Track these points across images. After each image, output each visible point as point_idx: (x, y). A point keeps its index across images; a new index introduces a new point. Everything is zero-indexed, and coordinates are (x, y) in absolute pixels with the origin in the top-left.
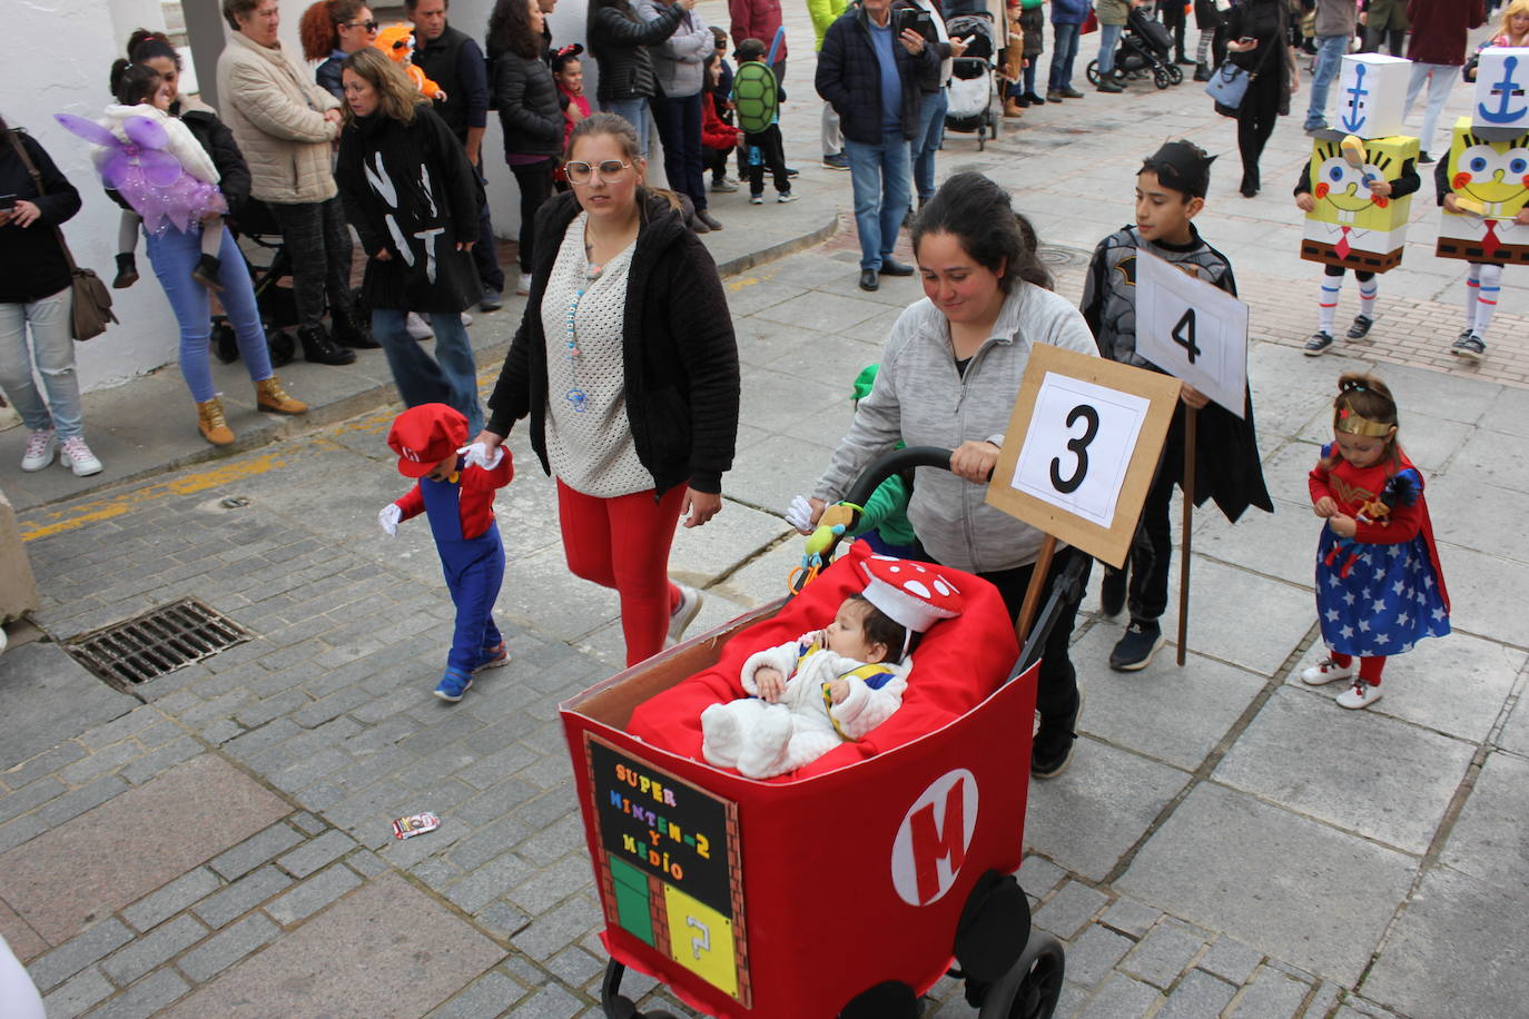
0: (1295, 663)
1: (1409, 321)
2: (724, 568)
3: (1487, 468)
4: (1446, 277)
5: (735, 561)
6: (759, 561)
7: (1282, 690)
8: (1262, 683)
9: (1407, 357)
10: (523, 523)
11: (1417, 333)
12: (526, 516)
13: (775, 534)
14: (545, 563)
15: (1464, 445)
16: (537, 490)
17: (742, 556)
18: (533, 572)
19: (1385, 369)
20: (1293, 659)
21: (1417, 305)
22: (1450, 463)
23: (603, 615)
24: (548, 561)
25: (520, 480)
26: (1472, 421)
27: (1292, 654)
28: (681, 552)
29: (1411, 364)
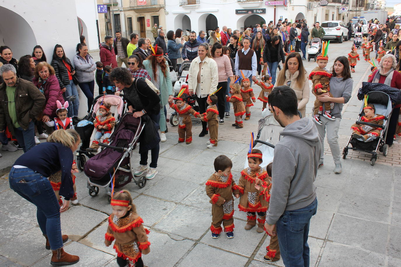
0: (257, 251)
2: (86, 233)
5: (89, 230)
6: (97, 229)
7: (253, 262)
8: (246, 260)
10: (23, 221)
12: (25, 219)
13: (103, 219)
14: (27, 236)
16: (31, 209)
17: (92, 228)
18: (23, 240)
20: (256, 250)
23: (42, 254)
24: (28, 235)
25: (26, 206)
27: (256, 249)
28: (73, 228)
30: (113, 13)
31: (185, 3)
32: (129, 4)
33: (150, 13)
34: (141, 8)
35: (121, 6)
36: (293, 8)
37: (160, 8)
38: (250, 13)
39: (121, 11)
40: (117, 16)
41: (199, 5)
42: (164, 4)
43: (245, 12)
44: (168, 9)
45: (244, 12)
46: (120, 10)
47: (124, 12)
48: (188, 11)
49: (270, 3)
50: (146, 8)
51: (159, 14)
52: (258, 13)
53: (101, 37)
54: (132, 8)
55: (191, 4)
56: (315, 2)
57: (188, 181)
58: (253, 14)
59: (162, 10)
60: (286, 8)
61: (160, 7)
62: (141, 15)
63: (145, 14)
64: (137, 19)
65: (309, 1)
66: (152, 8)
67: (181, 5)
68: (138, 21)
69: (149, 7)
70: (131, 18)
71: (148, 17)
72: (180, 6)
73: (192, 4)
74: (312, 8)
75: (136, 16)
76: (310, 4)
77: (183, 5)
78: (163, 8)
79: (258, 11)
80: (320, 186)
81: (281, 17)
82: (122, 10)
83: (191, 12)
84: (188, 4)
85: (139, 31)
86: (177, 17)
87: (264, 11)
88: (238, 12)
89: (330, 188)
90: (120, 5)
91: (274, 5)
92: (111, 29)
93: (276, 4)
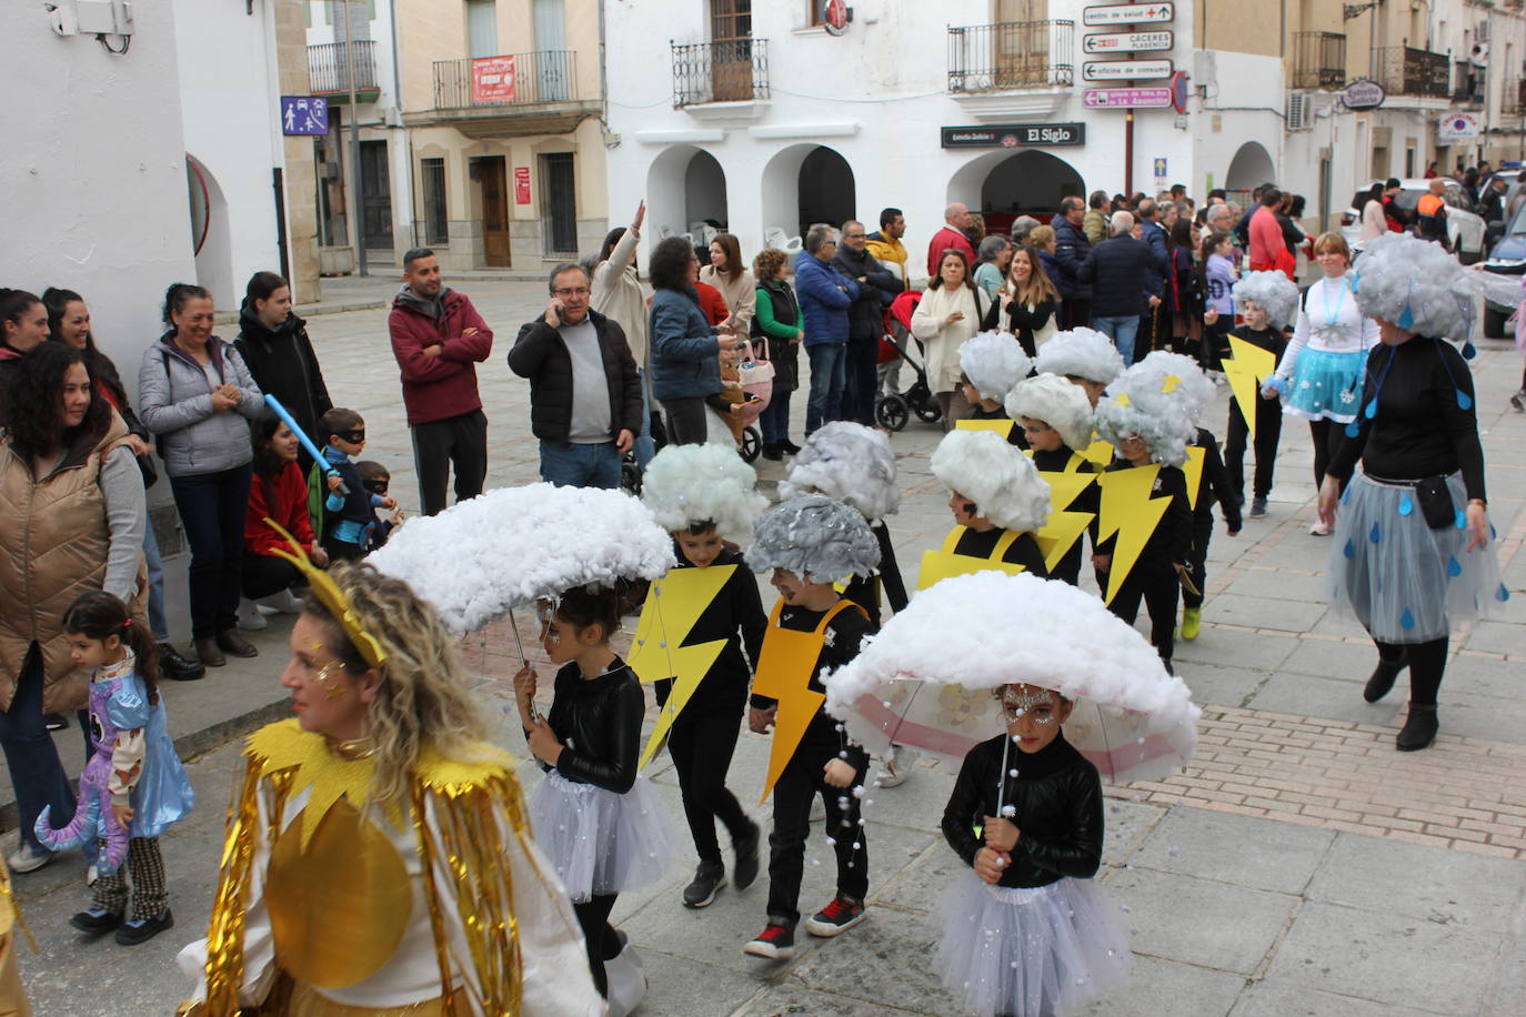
1: (1213, 740)
3: (1320, 964)
4: (1259, 670)
9: (1211, 795)
11: (1222, 758)
15: (1288, 929)
19: (1182, 817)
21: (1223, 715)
22: (1270, 959)
26: (1297, 888)
29: (1215, 806)
30: (356, 136)
31: (698, 93)
32: (432, 94)
33: (535, 140)
34: (489, 113)
35: (392, 103)
36: (1217, 119)
37: (582, 116)
38: (1010, 142)
39: (393, 127)
40: (373, 153)
41: (768, 107)
42: (598, 96)
43: (987, 137)
44: (616, 121)
45: (980, 137)
46: (389, 122)
47: (408, 131)
48: (715, 133)
49: (1104, 95)
50: (515, 117)
51: (576, 144)
52: (1049, 144)
53: (295, 250)
54: (444, 115)
55: (727, 100)
56: (1322, 91)
57: (708, 965)
58: (1022, 149)
59: (591, 126)
60: (1181, 119)
61: (583, 112)
62: (487, 148)
63: (506, 143)
64: (471, 165)
65: (1295, 87)
66: (542, 114)
67: (682, 105)
68: (473, 176)
69: (530, 110)
70: (441, 161)
71: (522, 158)
72: (676, 107)
73: (734, 100)
74: (1306, 118)
75: (463, 151)
76: (1296, 100)
77: (688, 104)
78: (597, 114)
79: (1048, 135)
80: (1366, 995)
81: (1161, 164)
82: (400, 123)
83: (726, 137)
84: (716, 99)
85: (480, 224)
86: (658, 165)
87: (1077, 135)
88: (951, 138)
89: (1416, 1005)
90: (387, 101)
91: (1125, 105)
92: (344, 213)
93: (1137, 103)
